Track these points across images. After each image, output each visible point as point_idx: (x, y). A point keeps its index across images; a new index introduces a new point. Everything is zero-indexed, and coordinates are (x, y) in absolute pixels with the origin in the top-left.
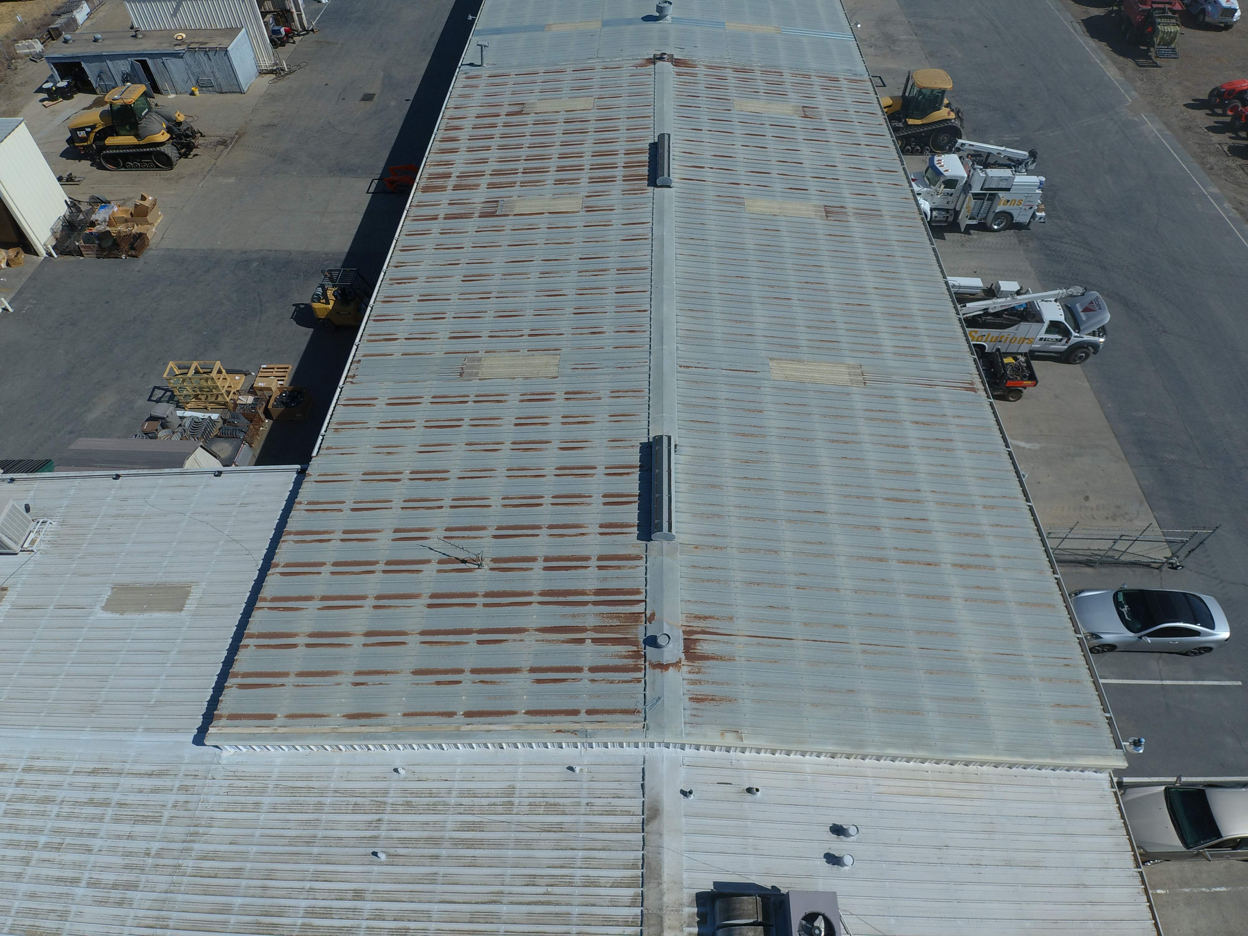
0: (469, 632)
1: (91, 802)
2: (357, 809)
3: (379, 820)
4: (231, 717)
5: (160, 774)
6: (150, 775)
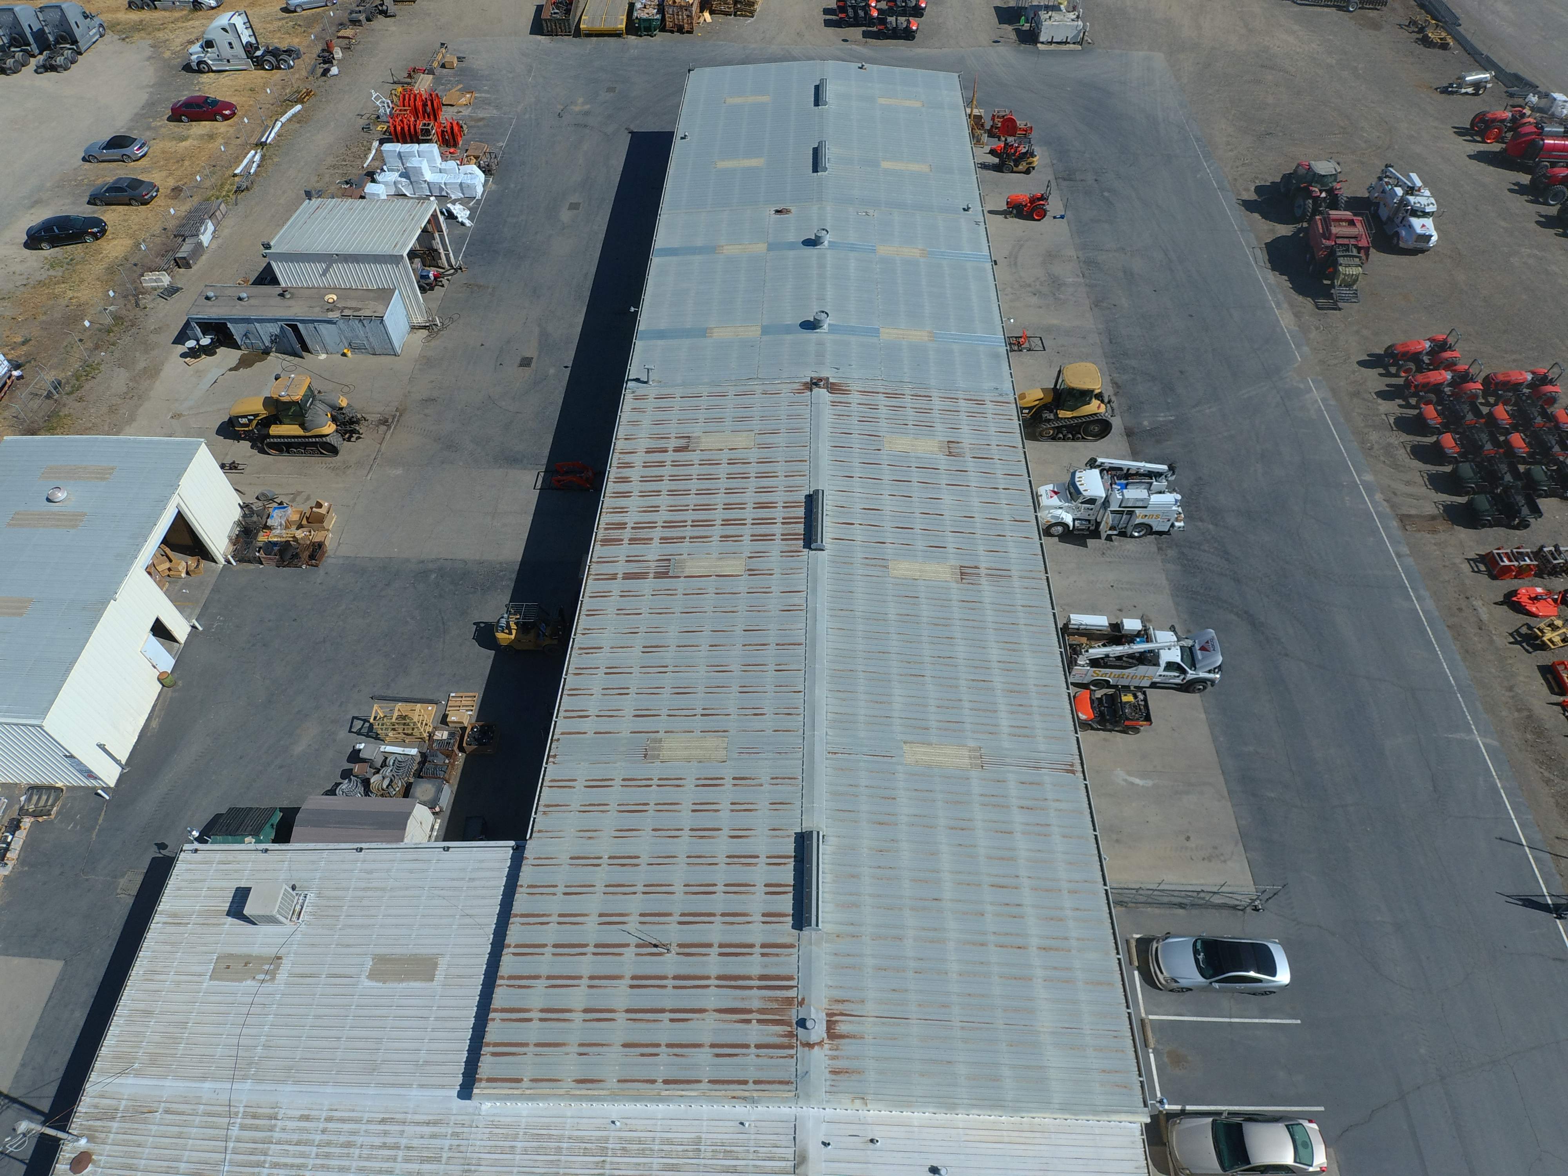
0: (662, 1011)
1: (384, 1146)
2: (586, 1152)
3: (604, 1161)
4: (489, 1080)
5: (435, 1123)
6: (428, 1123)
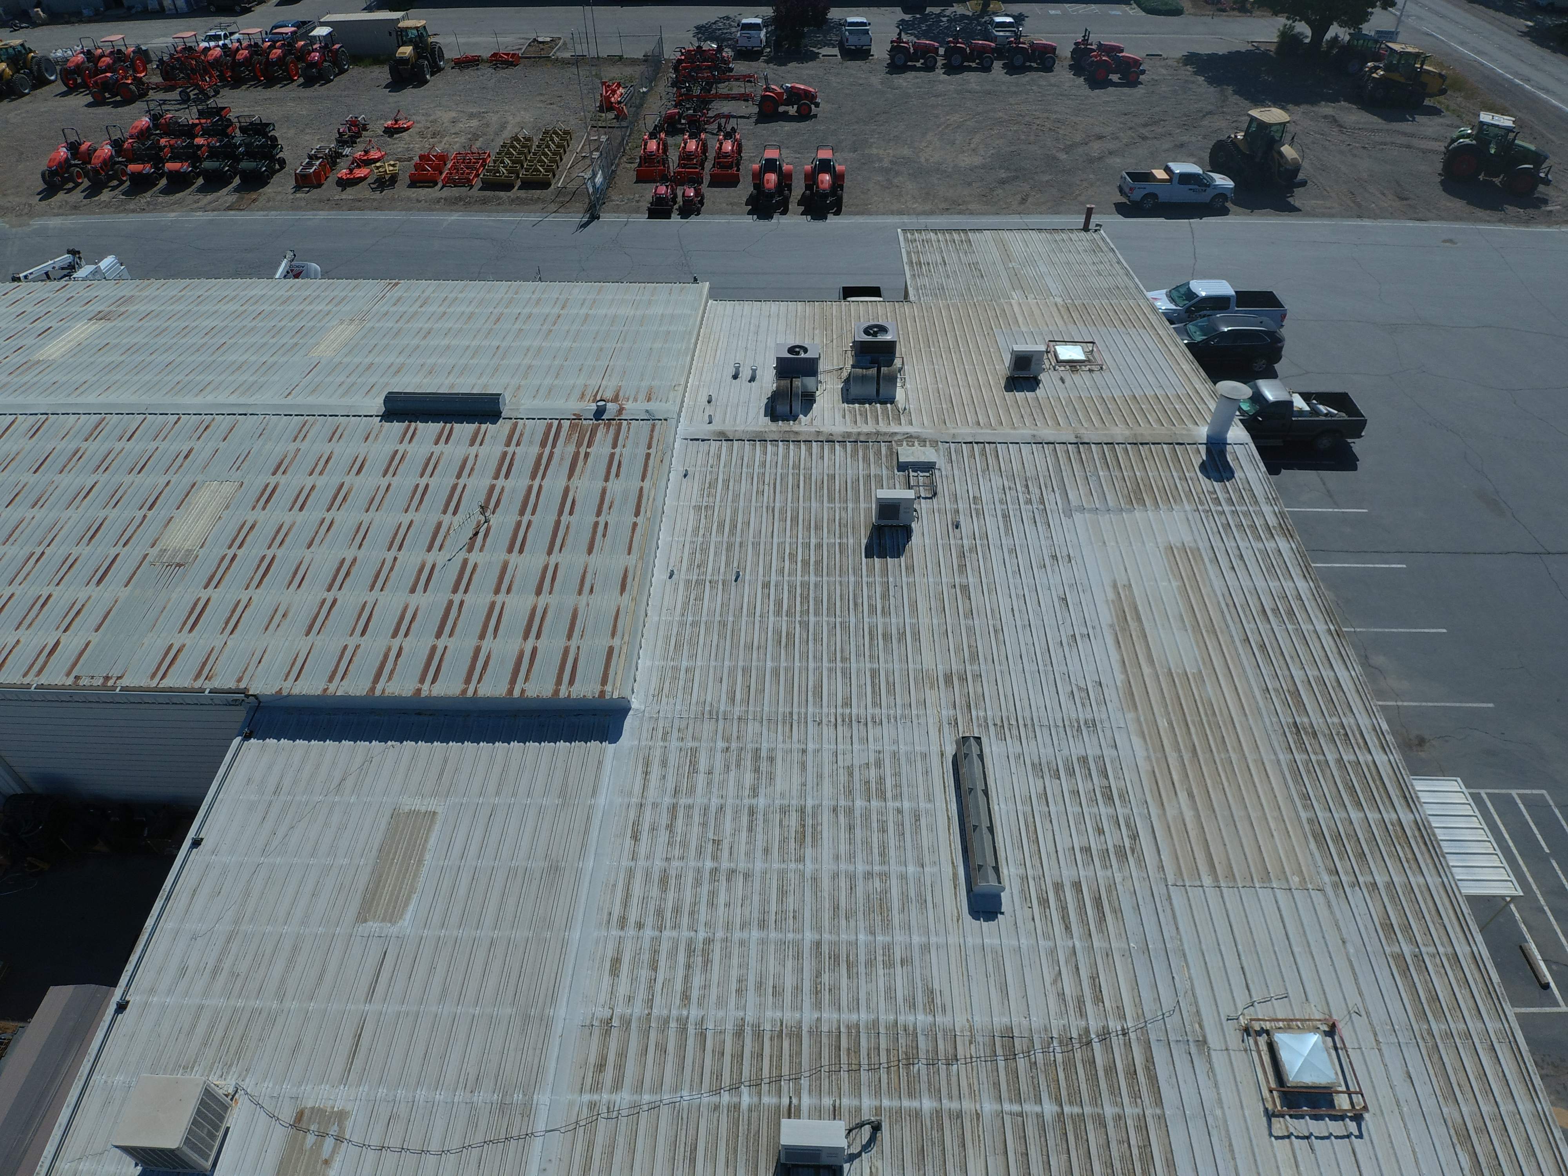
0: (558, 523)
1: (670, 827)
2: (700, 598)
3: (710, 582)
4: (604, 682)
5: (647, 764)
6: (646, 774)
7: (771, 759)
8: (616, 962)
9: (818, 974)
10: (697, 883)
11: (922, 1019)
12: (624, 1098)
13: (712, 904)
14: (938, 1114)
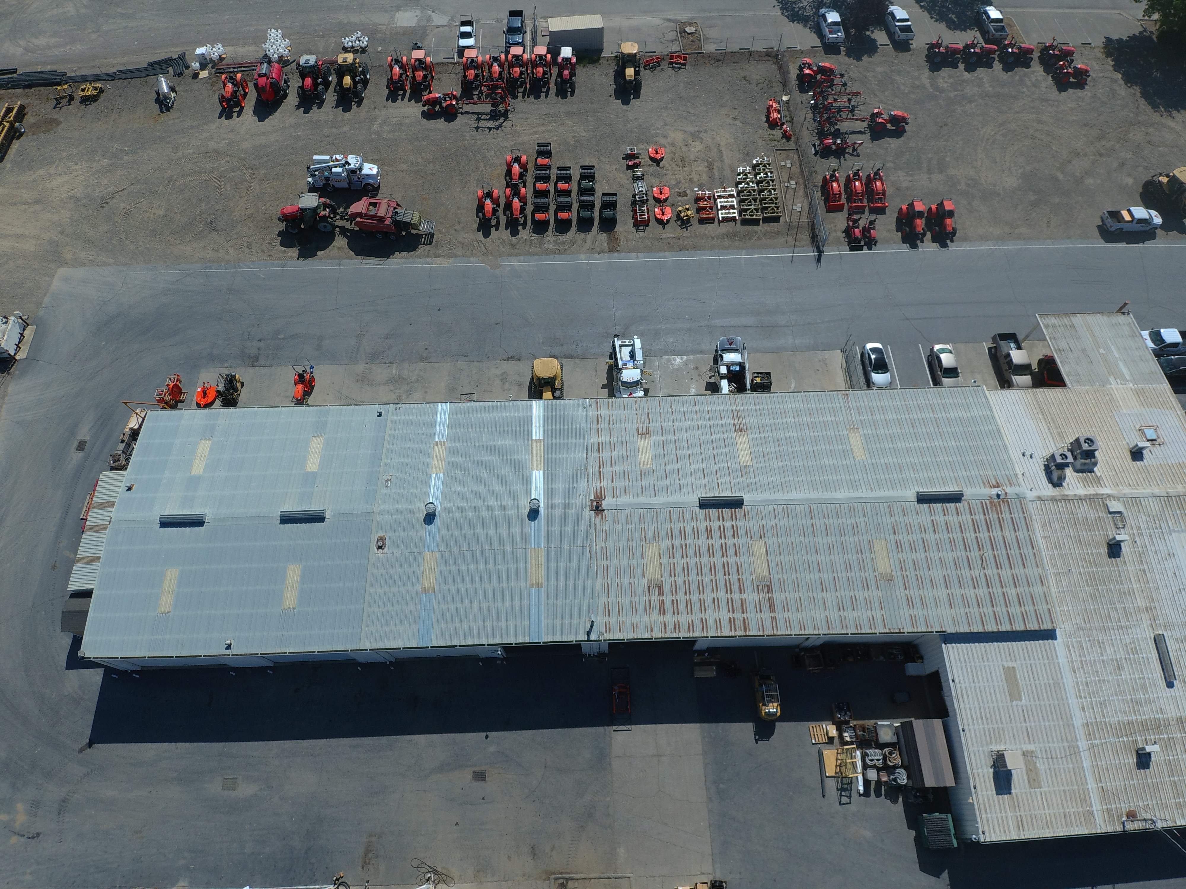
0: (1007, 554)
1: (1083, 667)
6: (1069, 650)
7: (1103, 643)
8: (1083, 708)
9: (1134, 707)
10: (1096, 684)
11: (1161, 716)
12: (1098, 741)
13: (1102, 691)
14: (1168, 738)
